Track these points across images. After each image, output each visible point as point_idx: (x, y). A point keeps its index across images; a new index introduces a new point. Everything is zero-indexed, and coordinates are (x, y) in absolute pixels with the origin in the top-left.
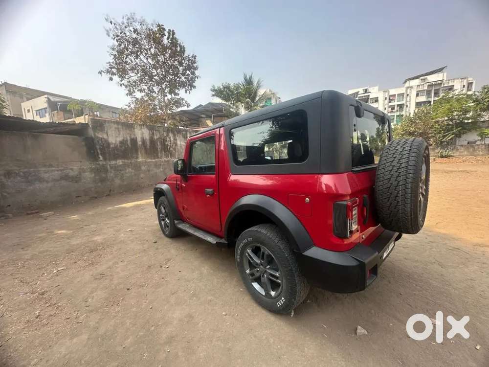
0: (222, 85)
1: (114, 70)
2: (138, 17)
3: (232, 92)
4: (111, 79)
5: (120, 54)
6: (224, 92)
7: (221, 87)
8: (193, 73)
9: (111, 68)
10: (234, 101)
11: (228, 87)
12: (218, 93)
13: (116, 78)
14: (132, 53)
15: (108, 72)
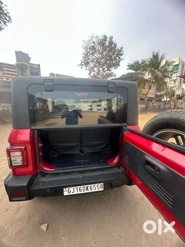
0: (134, 62)
1: (83, 64)
2: (95, 35)
3: (140, 65)
4: (82, 68)
5: (86, 55)
6: (135, 66)
7: (133, 63)
8: (119, 58)
9: (82, 63)
10: (141, 70)
11: (137, 63)
12: (131, 67)
13: (84, 67)
14: (91, 54)
15: (81, 65)
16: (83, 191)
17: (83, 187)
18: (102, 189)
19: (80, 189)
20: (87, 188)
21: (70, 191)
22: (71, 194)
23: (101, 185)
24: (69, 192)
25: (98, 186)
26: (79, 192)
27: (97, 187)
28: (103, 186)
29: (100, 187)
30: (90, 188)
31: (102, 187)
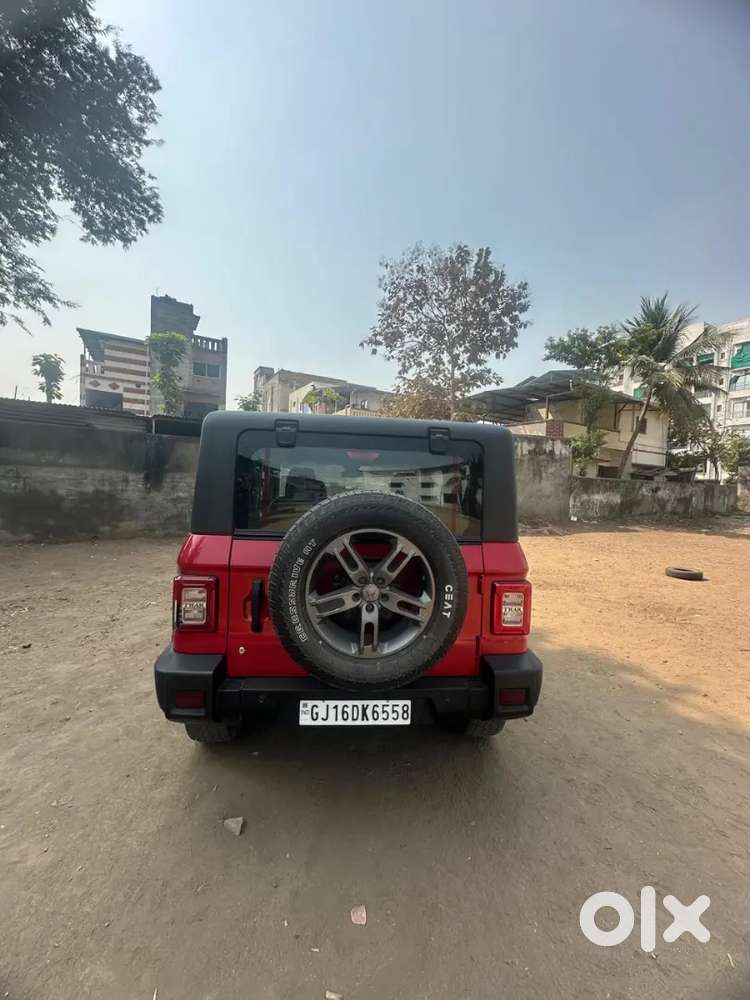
0: (569, 336)
1: (380, 338)
2: (427, 246)
3: (593, 345)
4: (374, 352)
5: (392, 311)
6: (578, 350)
7: (566, 339)
8: (514, 319)
9: (375, 335)
10: (599, 364)
11: (583, 338)
12: (559, 351)
13: (382, 349)
14: (410, 306)
15: (371, 341)
16: (353, 719)
17: (354, 706)
18: (408, 722)
19: (343, 712)
20: (364, 710)
21: (317, 714)
22: (319, 722)
23: (405, 708)
24: (315, 716)
25: (395, 709)
26: (341, 722)
27: (393, 711)
28: (409, 712)
29: (400, 712)
30: (374, 712)
31: (405, 716)
